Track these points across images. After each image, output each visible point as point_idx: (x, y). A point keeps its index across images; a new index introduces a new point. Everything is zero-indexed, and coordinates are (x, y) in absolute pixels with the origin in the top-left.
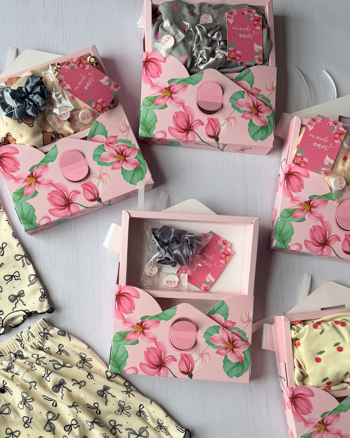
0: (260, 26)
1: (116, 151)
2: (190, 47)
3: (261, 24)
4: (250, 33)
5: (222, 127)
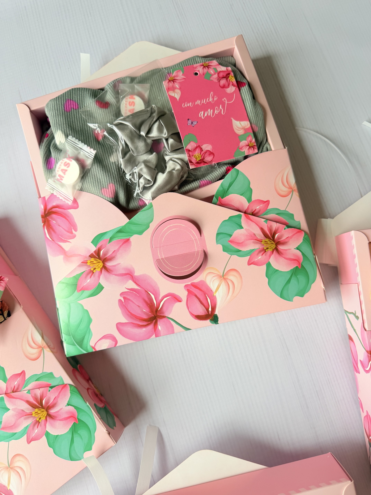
0: (233, 85)
1: (28, 402)
2: (114, 167)
3: (234, 80)
4: (217, 103)
5: (217, 293)
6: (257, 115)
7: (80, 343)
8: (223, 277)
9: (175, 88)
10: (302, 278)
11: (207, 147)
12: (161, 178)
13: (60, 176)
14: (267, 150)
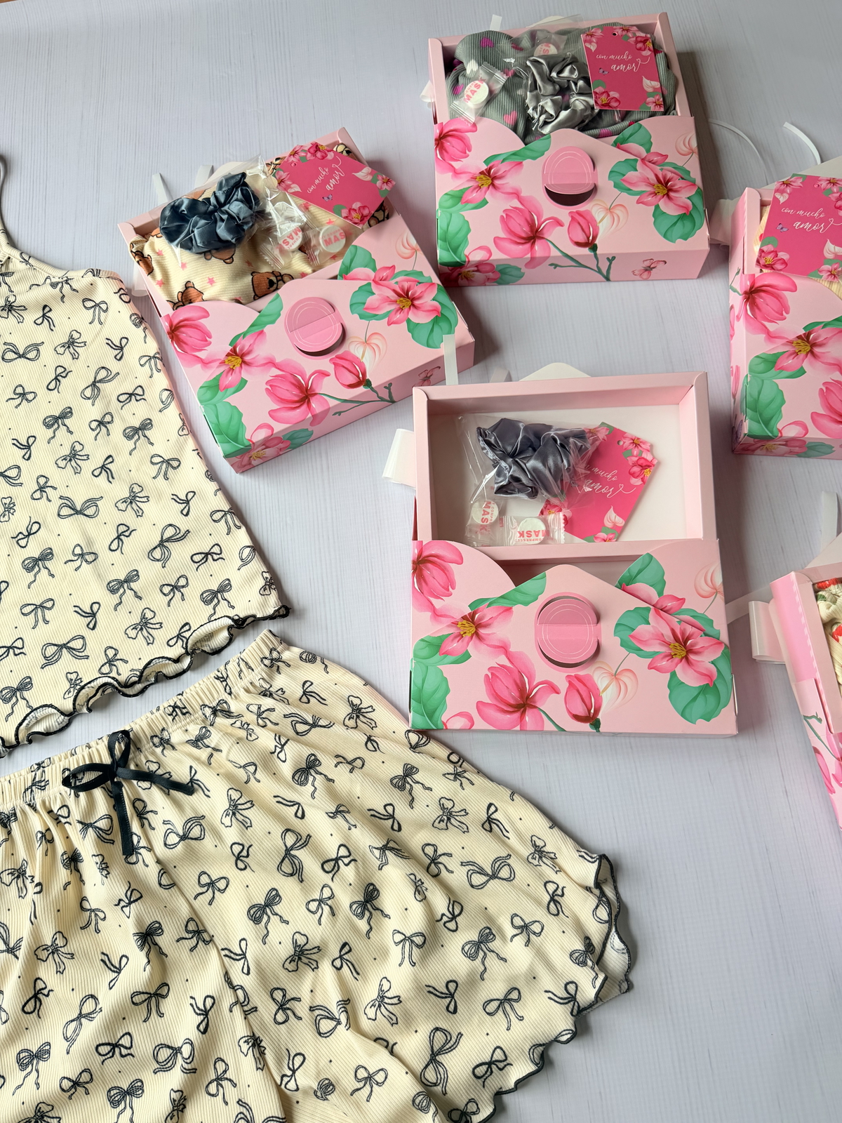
0: (649, 49)
1: (395, 291)
2: (519, 100)
3: (651, 46)
4: (631, 62)
5: (601, 224)
6: (668, 79)
7: (455, 250)
8: (610, 210)
9: (593, 42)
10: (688, 224)
11: (613, 94)
12: (564, 114)
13: (468, 96)
14: (674, 114)
